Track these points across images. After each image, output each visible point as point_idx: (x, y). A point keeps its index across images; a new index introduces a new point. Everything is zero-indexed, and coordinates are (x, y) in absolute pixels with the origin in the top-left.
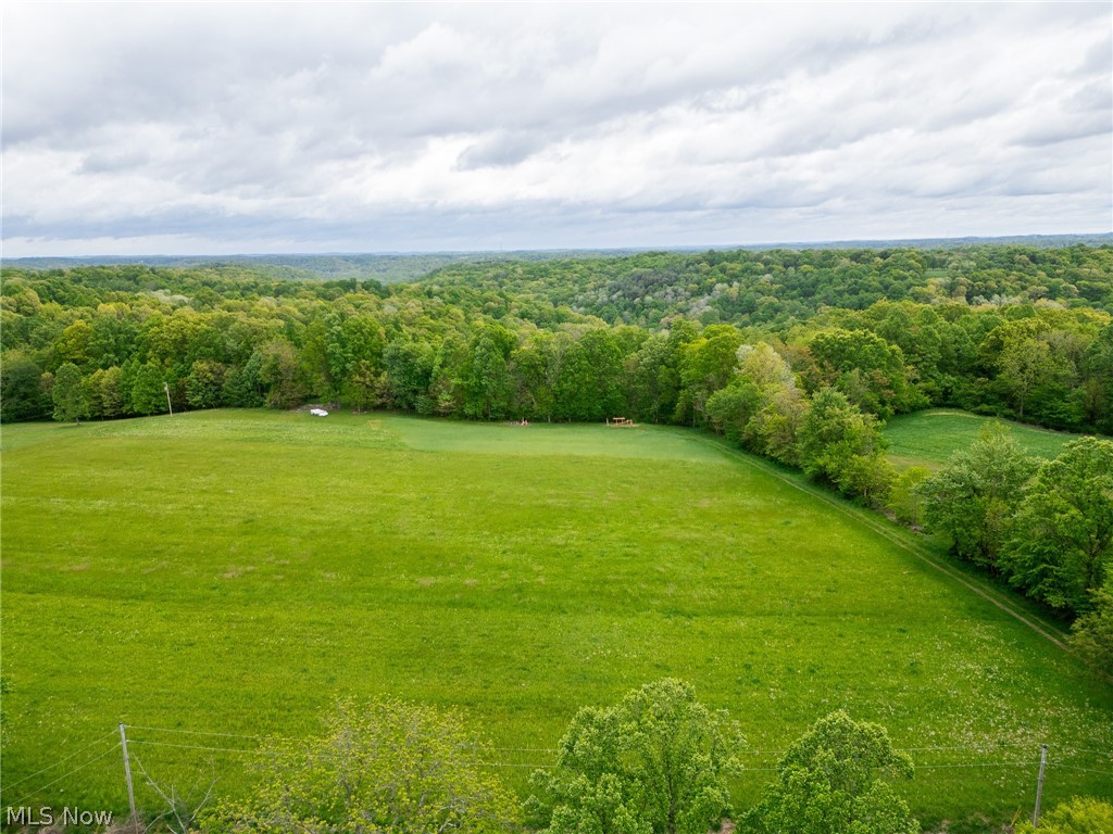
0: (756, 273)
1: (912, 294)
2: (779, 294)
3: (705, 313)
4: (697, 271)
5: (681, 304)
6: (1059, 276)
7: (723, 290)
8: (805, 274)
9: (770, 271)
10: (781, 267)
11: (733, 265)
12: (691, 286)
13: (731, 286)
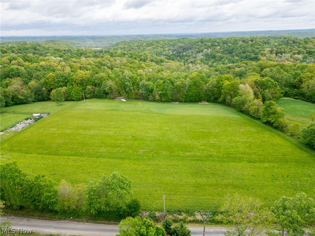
0: (215, 46)
1: (261, 53)
2: (222, 53)
3: (201, 58)
4: (198, 45)
5: (194, 55)
6: (301, 47)
7: (206, 51)
8: (229, 46)
9: (219, 45)
10: (222, 44)
11: (208, 43)
12: (197, 50)
13: (208, 50)
